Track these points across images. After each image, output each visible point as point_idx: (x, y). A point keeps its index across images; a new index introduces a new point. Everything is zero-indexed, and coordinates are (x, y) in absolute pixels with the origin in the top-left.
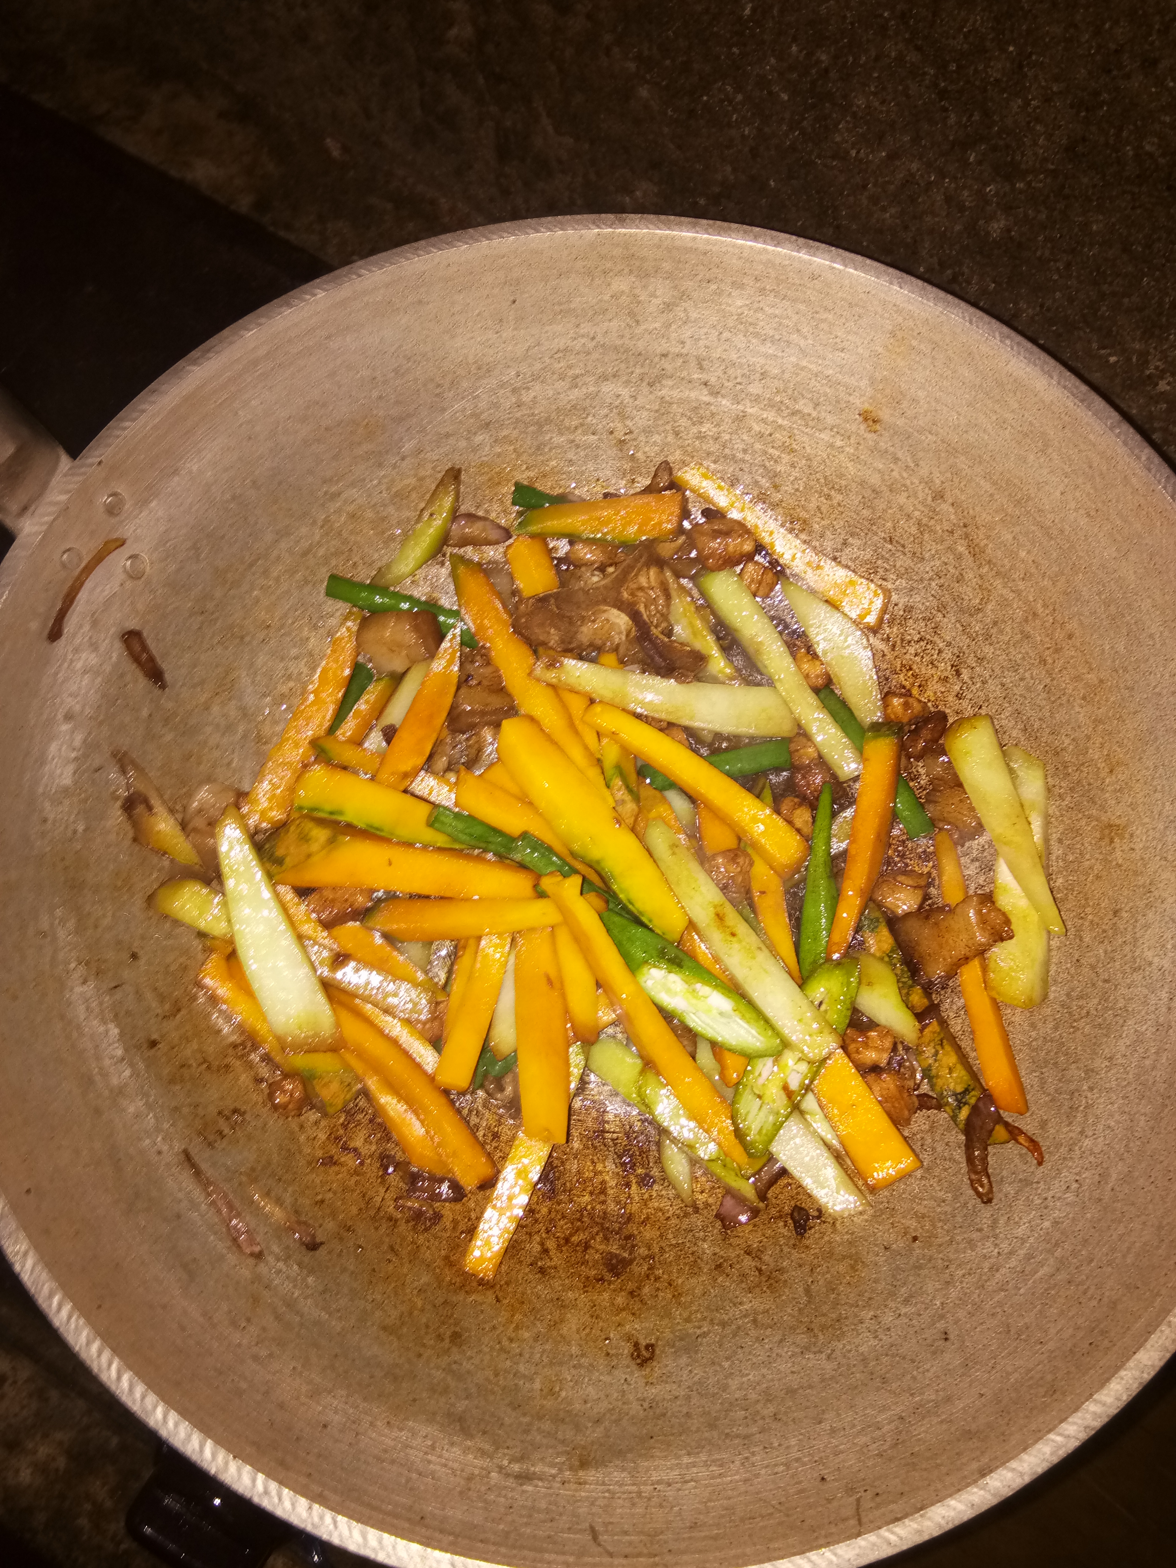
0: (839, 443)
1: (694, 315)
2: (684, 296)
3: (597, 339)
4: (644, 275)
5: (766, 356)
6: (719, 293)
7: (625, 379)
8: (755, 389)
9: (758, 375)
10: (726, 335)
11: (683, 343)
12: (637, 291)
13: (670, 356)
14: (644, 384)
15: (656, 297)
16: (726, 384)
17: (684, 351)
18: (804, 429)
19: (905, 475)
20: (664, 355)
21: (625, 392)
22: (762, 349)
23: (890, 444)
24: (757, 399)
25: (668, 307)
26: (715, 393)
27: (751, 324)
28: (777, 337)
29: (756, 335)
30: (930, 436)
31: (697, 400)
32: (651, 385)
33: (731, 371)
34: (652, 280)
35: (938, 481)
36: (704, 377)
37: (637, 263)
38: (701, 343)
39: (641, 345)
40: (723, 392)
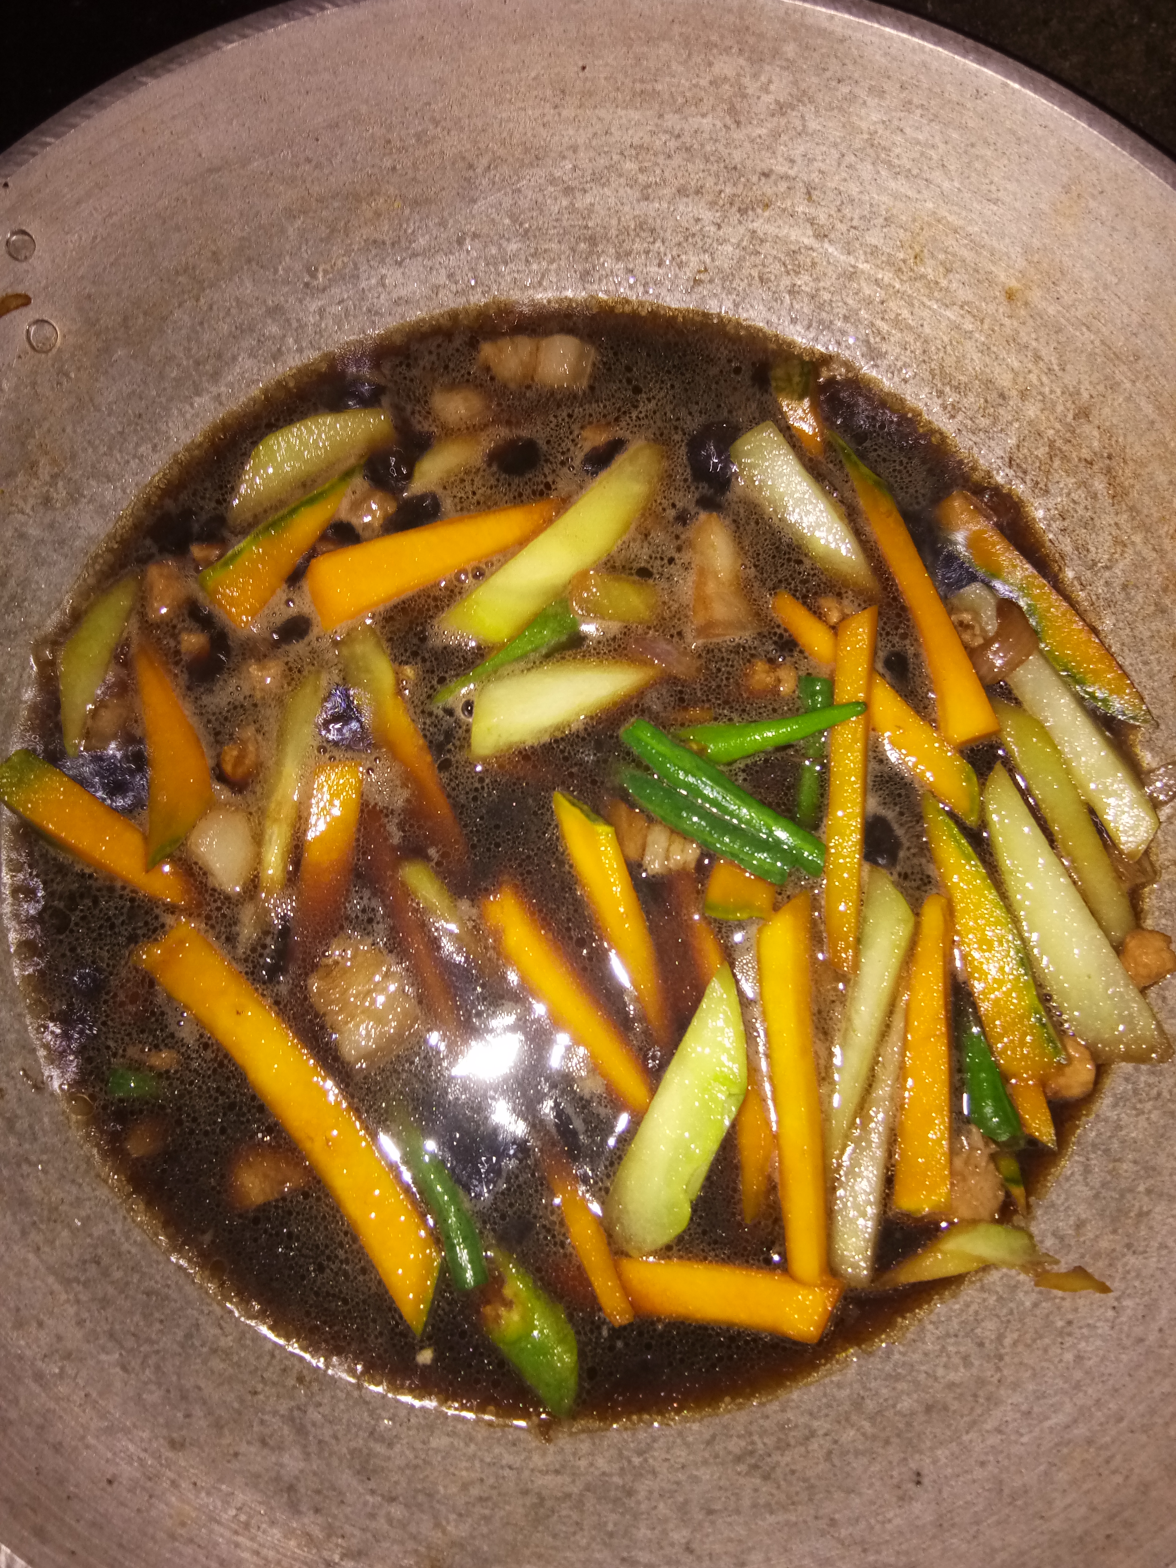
0: (969, 326)
1: (813, 125)
2: (803, 96)
3: (683, 139)
4: (757, 59)
5: (896, 196)
6: (852, 98)
7: (710, 198)
8: (873, 238)
9: (881, 220)
10: (850, 159)
11: (792, 161)
12: (746, 81)
13: (773, 177)
14: (734, 209)
15: (768, 92)
16: (839, 226)
17: (792, 173)
18: (925, 300)
19: (1044, 379)
20: (766, 175)
21: (707, 216)
22: (892, 184)
23: (1033, 336)
24: (874, 251)
25: (782, 109)
26: (821, 236)
27: (884, 148)
28: (915, 172)
29: (890, 165)
30: (1087, 333)
31: (798, 242)
32: (742, 211)
33: (847, 211)
34: (767, 68)
35: (1085, 395)
36: (812, 211)
37: (752, 40)
38: (817, 165)
39: (737, 156)
40: (832, 236)
